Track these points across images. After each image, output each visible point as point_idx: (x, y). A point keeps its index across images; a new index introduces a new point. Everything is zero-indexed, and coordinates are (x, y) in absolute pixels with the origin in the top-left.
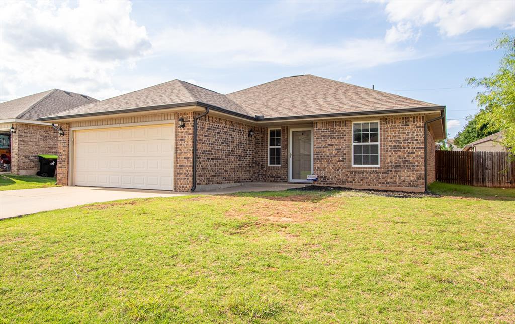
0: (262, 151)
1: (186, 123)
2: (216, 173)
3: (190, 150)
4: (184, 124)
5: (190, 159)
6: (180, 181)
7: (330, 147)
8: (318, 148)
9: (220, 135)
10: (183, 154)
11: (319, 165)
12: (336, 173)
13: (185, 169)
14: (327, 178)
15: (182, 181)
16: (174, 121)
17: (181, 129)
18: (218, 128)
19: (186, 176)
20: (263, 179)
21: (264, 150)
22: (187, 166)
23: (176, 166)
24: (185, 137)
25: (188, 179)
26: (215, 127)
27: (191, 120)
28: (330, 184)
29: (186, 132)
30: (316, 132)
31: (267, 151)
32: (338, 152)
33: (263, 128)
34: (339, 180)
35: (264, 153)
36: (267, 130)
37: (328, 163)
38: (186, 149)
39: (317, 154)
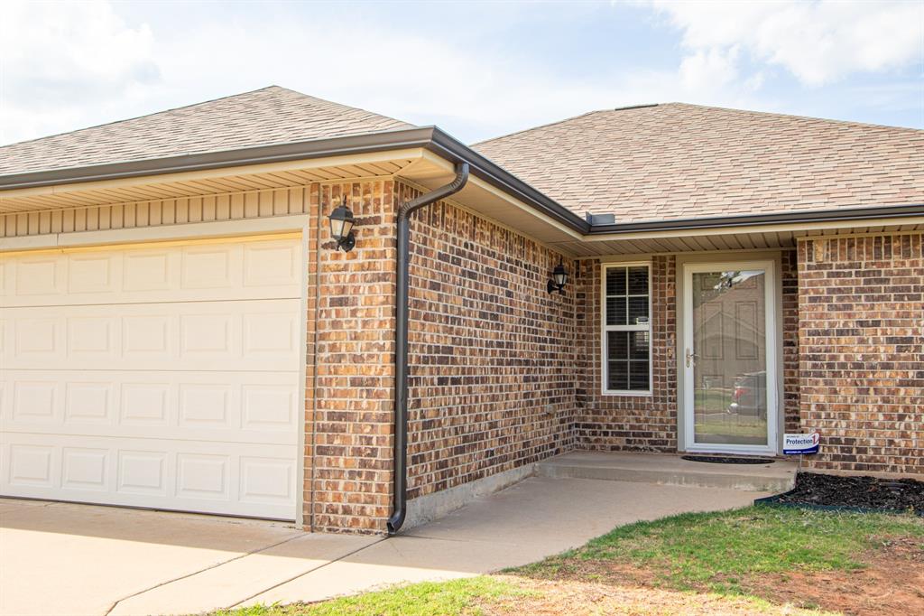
0: (580, 344)
1: (361, 228)
2: (465, 439)
3: (382, 348)
4: (352, 234)
5: (379, 388)
6: (335, 487)
7: (867, 333)
8: (817, 333)
9: (477, 286)
10: (345, 363)
11: (822, 398)
12: (892, 427)
13: (357, 429)
14: (858, 444)
15: (342, 483)
16: (303, 222)
17: (337, 257)
18: (471, 256)
19: (363, 464)
20: (587, 440)
21: (586, 338)
22: (366, 418)
23: (315, 417)
24: (356, 290)
25: (370, 476)
26: (463, 254)
27: (386, 215)
28: (868, 467)
29: (362, 267)
30: (808, 276)
31: (598, 344)
32: (899, 350)
33: (585, 263)
34: (905, 453)
35: (589, 351)
36: (599, 268)
37: (861, 391)
38: (362, 343)
39: (815, 358)
